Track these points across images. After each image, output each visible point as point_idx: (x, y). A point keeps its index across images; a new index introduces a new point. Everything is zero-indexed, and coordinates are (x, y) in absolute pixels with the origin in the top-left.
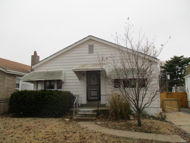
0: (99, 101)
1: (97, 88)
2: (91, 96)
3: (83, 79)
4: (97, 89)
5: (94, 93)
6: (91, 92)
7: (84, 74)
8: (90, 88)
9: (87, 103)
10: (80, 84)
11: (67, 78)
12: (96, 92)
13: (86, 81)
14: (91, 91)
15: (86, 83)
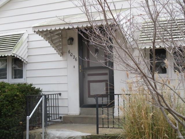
0: (110, 109)
1: (106, 74)
2: (90, 96)
3: (69, 52)
4: (106, 78)
5: (98, 89)
6: (91, 84)
7: (71, 39)
8: (89, 75)
9: (80, 114)
10: (63, 64)
11: (33, 52)
12: (104, 84)
13: (77, 56)
14: (90, 82)
15: (77, 62)
